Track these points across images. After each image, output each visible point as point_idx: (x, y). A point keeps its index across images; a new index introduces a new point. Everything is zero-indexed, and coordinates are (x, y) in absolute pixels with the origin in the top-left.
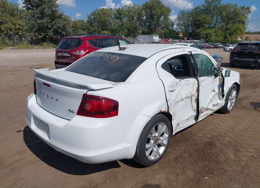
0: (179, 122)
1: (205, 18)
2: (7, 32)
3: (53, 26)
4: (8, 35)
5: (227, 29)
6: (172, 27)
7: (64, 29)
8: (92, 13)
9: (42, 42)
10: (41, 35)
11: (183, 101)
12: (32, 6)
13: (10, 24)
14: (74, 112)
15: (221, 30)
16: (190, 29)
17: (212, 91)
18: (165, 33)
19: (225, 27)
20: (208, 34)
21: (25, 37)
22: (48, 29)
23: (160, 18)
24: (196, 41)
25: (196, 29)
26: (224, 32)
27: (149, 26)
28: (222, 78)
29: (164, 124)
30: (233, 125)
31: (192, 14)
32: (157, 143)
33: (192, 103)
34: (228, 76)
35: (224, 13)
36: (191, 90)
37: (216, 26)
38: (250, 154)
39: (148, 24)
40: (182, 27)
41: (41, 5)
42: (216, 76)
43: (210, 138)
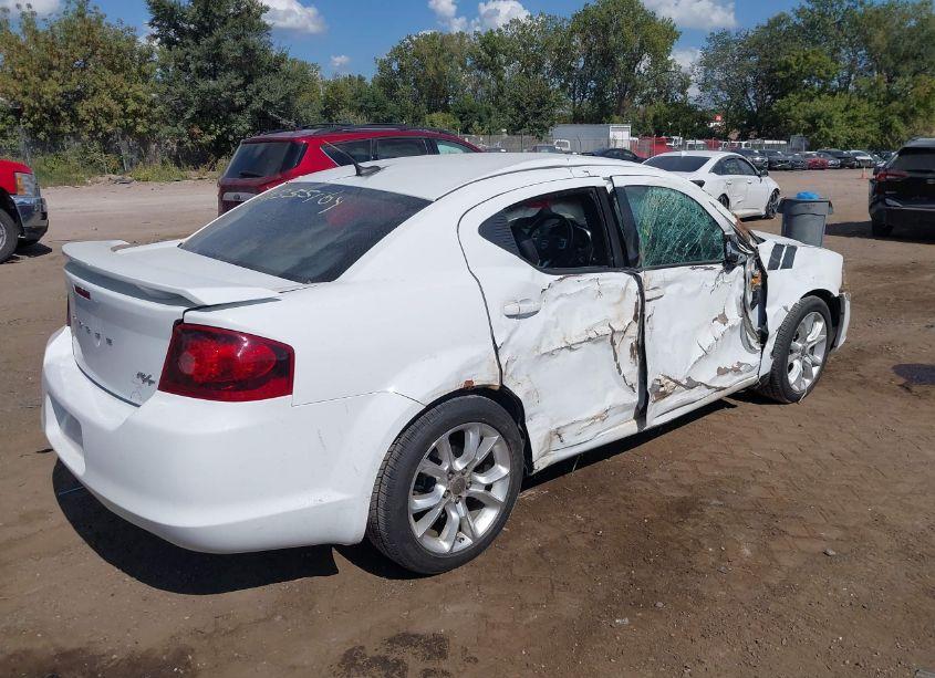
0: (562, 424)
1: (805, 57)
2: (96, 125)
3: (249, 100)
4: (100, 134)
5: (892, 97)
6: (683, 93)
7: (287, 108)
8: (393, 52)
9: (212, 158)
10: (210, 134)
11: (574, 353)
12: (181, 32)
13: (107, 99)
14: (153, 382)
15: (870, 100)
16: (751, 102)
17: (716, 319)
18: (656, 117)
19: (884, 87)
20: (819, 116)
21: (159, 141)
22: (234, 112)
23: (637, 63)
24: (770, 142)
25: (775, 97)
26: (880, 106)
27: (599, 93)
28: (757, 273)
29: (487, 429)
30: (796, 444)
31: (759, 44)
32: (464, 495)
33: (616, 360)
34: (784, 267)
35: (879, 38)
36: (611, 313)
37: (851, 88)
38: (818, 546)
39: (593, 84)
40: (720, 93)
41: (208, 31)
42: (730, 264)
43: (691, 488)
